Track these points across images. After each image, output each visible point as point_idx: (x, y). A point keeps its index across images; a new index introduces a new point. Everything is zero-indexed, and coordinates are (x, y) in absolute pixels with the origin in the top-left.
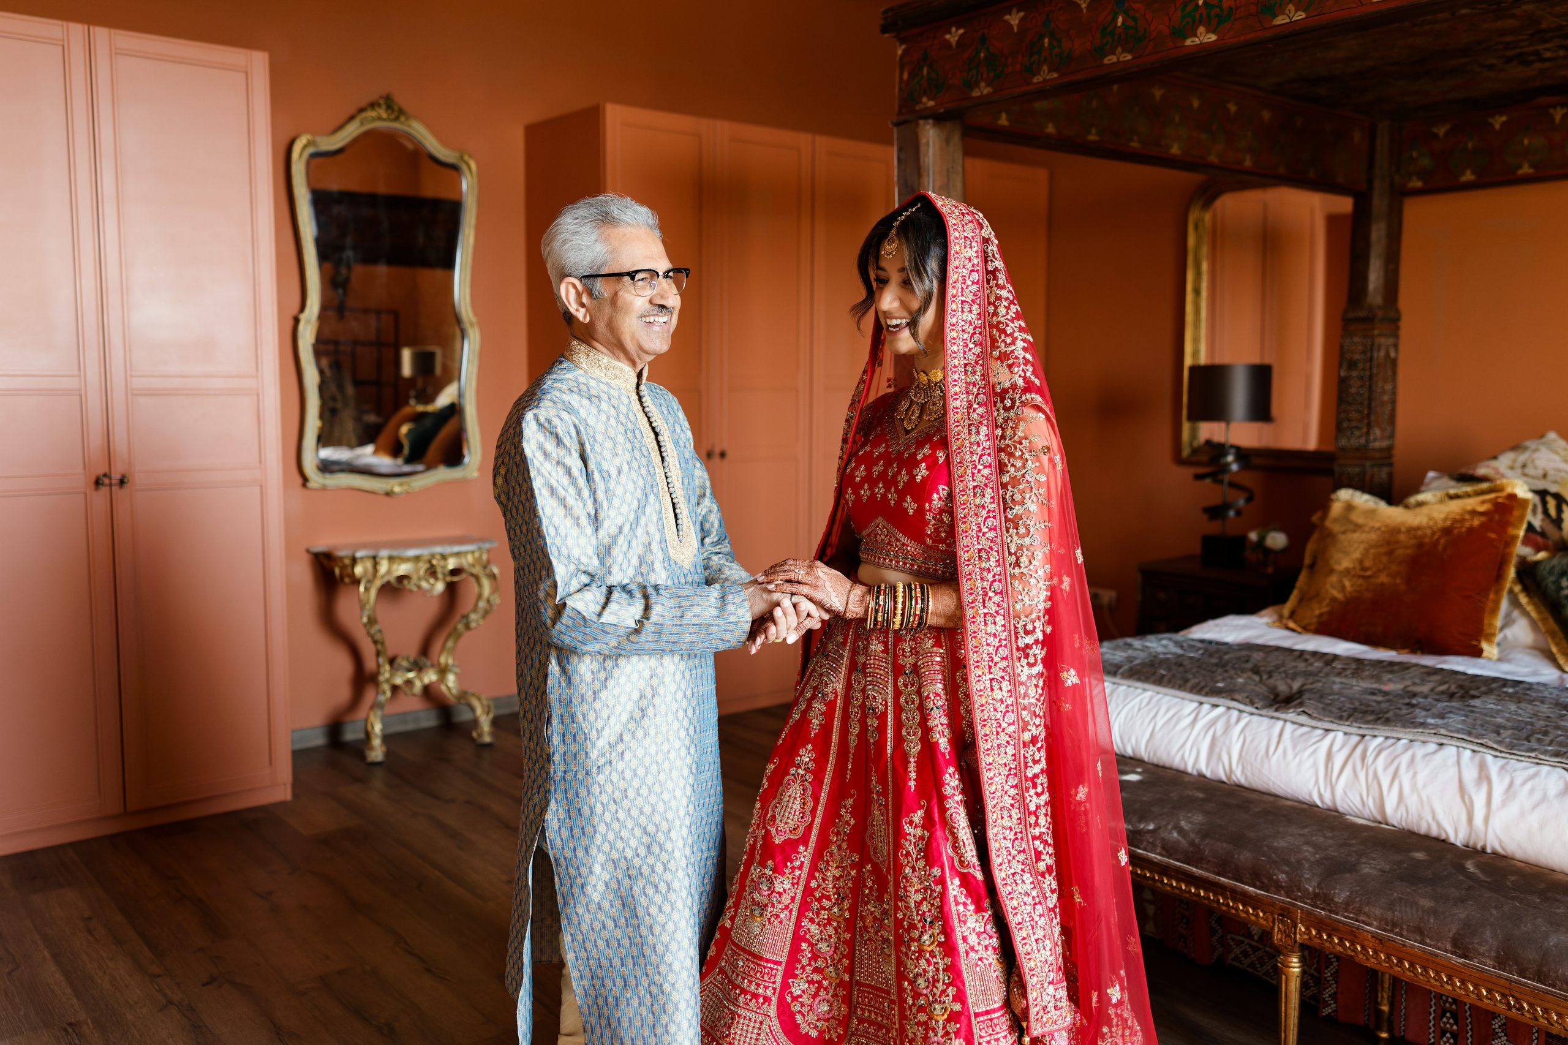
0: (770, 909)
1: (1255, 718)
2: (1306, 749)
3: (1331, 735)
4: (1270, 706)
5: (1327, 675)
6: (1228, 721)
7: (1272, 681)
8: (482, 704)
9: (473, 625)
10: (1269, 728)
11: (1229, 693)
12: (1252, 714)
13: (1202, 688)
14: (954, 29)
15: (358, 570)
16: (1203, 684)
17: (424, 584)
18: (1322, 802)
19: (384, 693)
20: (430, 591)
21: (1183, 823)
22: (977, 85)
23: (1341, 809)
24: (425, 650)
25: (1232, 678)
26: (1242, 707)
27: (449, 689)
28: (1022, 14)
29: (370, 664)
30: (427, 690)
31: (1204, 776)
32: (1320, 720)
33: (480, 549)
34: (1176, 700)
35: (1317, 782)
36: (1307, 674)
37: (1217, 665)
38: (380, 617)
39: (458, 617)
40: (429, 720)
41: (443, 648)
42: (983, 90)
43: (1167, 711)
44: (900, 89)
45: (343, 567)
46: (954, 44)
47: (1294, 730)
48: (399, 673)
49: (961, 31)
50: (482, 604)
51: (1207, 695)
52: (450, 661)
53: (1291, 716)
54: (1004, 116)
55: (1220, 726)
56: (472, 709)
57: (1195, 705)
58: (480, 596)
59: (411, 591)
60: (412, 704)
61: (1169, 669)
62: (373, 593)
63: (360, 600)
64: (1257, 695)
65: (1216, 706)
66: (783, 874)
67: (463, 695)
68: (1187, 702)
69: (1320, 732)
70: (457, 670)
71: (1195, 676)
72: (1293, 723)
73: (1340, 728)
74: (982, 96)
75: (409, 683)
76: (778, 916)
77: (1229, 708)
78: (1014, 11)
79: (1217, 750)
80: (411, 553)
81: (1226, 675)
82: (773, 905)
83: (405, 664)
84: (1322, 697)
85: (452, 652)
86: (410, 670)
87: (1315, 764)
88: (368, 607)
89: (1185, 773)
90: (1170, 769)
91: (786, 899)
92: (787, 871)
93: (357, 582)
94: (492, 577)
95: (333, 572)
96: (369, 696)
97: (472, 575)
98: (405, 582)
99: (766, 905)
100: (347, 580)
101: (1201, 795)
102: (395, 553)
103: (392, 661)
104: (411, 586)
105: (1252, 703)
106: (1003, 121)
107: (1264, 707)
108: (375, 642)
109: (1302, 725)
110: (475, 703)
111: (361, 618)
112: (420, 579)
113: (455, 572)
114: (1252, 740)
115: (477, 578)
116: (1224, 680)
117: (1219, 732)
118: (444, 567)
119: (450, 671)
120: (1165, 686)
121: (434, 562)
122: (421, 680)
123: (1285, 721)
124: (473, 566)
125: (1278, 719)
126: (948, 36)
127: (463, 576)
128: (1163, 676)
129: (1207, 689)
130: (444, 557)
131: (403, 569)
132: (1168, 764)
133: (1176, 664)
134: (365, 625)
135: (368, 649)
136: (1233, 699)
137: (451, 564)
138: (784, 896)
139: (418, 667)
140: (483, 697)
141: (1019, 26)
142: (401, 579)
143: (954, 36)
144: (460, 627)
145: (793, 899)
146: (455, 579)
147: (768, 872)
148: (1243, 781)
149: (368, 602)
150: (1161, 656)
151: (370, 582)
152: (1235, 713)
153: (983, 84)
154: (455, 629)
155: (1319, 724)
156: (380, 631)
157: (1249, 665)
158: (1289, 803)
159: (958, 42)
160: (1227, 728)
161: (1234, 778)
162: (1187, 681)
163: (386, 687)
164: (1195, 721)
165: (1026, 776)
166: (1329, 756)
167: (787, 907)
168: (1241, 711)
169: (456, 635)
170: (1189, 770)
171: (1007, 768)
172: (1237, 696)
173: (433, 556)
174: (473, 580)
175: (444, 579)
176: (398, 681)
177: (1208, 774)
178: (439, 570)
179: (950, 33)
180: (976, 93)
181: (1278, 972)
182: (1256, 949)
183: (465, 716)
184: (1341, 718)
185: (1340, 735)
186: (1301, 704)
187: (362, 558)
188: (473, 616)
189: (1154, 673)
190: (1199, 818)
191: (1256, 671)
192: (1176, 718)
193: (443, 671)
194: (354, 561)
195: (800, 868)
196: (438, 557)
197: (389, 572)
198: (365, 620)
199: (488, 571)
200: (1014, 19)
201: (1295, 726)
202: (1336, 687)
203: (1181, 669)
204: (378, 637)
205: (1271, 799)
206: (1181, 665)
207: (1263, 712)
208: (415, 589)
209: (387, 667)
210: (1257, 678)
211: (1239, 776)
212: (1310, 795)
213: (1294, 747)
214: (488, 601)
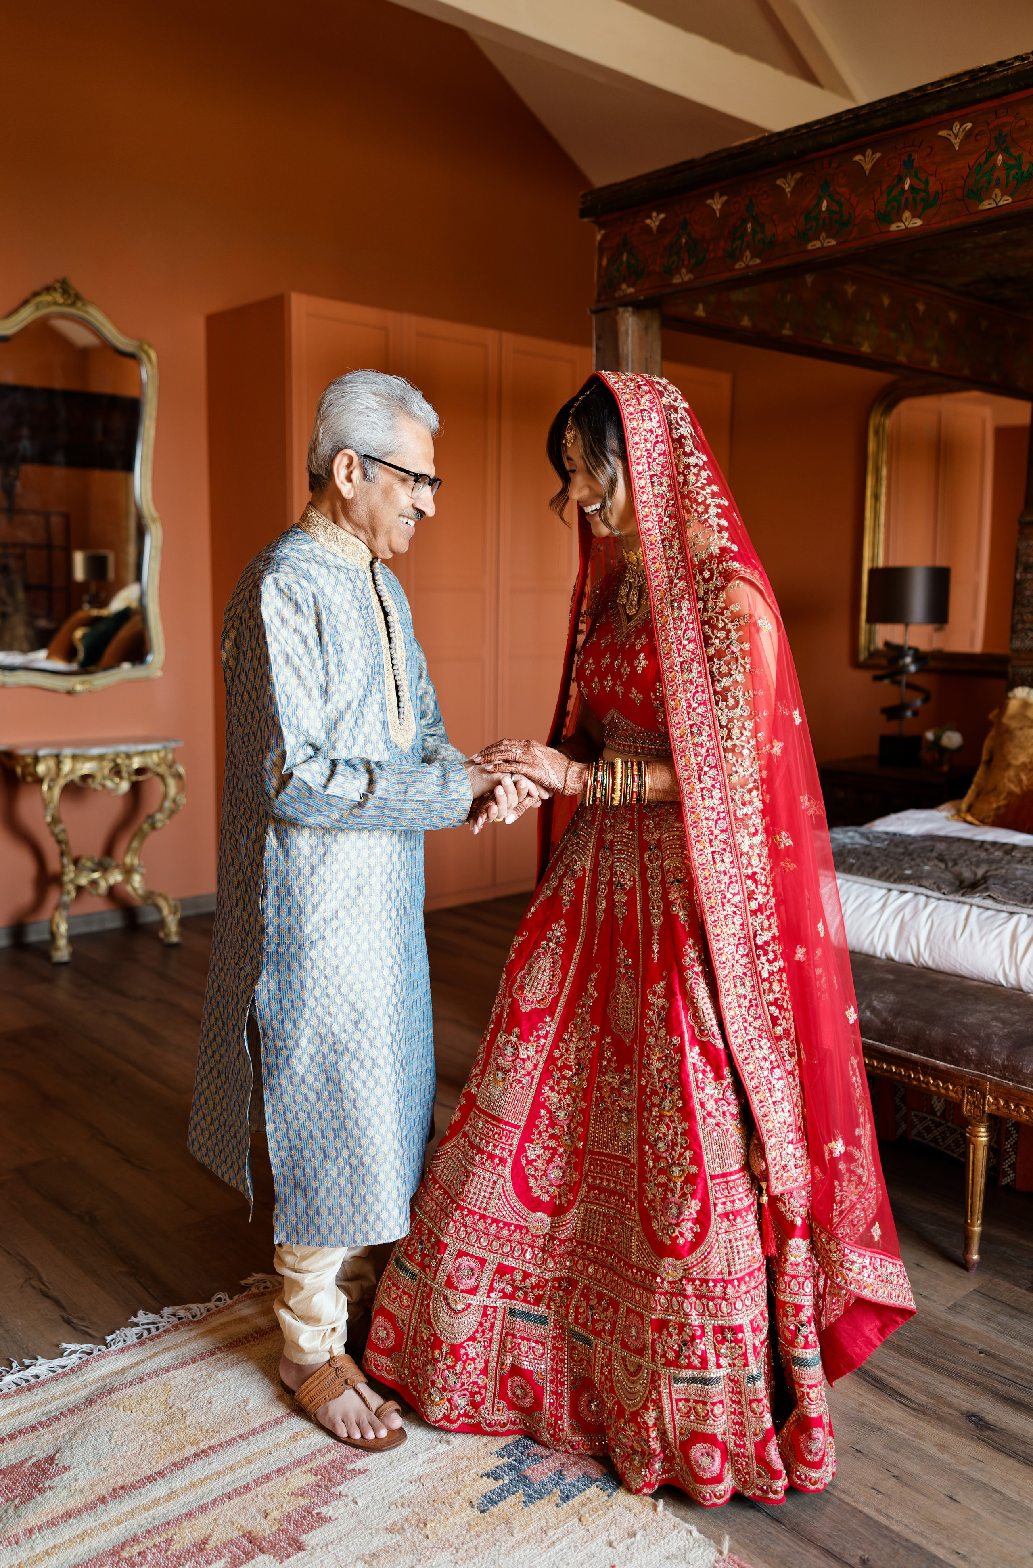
0: (512, 1074)
1: (942, 903)
2: (992, 931)
3: (1016, 918)
4: (956, 891)
5: (1009, 862)
6: (917, 905)
7: (957, 868)
8: (170, 906)
9: (159, 825)
10: (956, 912)
11: (917, 880)
12: (939, 899)
13: (891, 876)
14: (654, 214)
15: (41, 769)
16: (891, 871)
17: (109, 784)
18: (1007, 981)
19: (69, 893)
20: (115, 790)
21: (875, 1003)
22: (678, 271)
23: (1025, 988)
24: (109, 850)
25: (919, 866)
26: (929, 893)
27: (134, 889)
28: (724, 198)
29: (53, 864)
30: (112, 891)
31: (893, 960)
32: (1005, 903)
33: (165, 748)
34: (866, 887)
35: (1002, 962)
36: (990, 862)
37: (903, 854)
38: (63, 816)
39: (142, 817)
40: (114, 921)
41: (128, 849)
42: (684, 276)
43: (857, 897)
44: (599, 276)
45: (25, 766)
46: (655, 229)
47: (980, 914)
48: (85, 873)
49: (662, 216)
50: (168, 804)
51: (895, 882)
52: (136, 862)
53: (977, 900)
54: (701, 306)
55: (908, 911)
56: (159, 909)
57: (884, 891)
58: (165, 796)
59: (95, 790)
60: (96, 905)
61: (858, 858)
62: (57, 792)
63: (43, 800)
64: (944, 881)
65: (903, 892)
66: (528, 1041)
67: (149, 896)
68: (876, 889)
69: (1005, 915)
70: (143, 870)
71: (883, 865)
72: (979, 906)
73: (1024, 910)
74: (683, 283)
75: (94, 883)
76: (520, 1082)
77: (916, 894)
78: (717, 195)
79: (906, 934)
80: (95, 751)
81: (912, 863)
82: (516, 1071)
83: (89, 864)
84: (1005, 882)
85: (137, 852)
86: (94, 871)
87: (1000, 945)
88: (52, 806)
89: (874, 957)
90: (860, 953)
91: (529, 1066)
92: (532, 1039)
93: (39, 781)
94: (178, 776)
95: (14, 771)
96: (53, 897)
97: (158, 774)
98: (90, 781)
99: (509, 1070)
100: (29, 779)
101: (891, 977)
102: (78, 751)
103: (76, 862)
104: (95, 785)
105: (939, 889)
106: (700, 312)
107: (950, 893)
108: (59, 842)
109: (988, 909)
110: (162, 903)
111: (44, 816)
112: (104, 778)
113: (140, 771)
114: (940, 924)
115: (162, 777)
116: (911, 867)
117: (907, 917)
118: (129, 766)
119: (137, 872)
120: (854, 874)
121: (119, 761)
122: (106, 880)
123: (971, 905)
124: (158, 765)
125: (964, 903)
126: (648, 221)
127: (149, 775)
128: (853, 865)
129: (895, 876)
130: (129, 756)
131: (86, 768)
132: (857, 950)
133: (864, 853)
134: (49, 824)
135: (51, 849)
136: (920, 886)
137: (136, 763)
138: (528, 1062)
139: (102, 867)
140: (170, 897)
141: (721, 210)
142: (85, 778)
143: (654, 221)
144: (146, 827)
145: (536, 1066)
146: (141, 778)
147: (514, 1039)
148: (930, 963)
149: (51, 801)
150: (849, 846)
151: (53, 780)
152: (923, 899)
153: (684, 271)
154: (140, 829)
155: (1004, 907)
156: (64, 831)
157: (934, 854)
158: (975, 983)
159: (659, 227)
160: (915, 913)
161: (921, 960)
162: (876, 868)
163: (71, 887)
164: (884, 906)
165: (756, 945)
166: (1014, 938)
167: (529, 1074)
168: (928, 897)
169: (141, 835)
170: (878, 954)
171: (737, 938)
172: (925, 883)
173: (117, 755)
174: (158, 780)
175: (129, 779)
176: (83, 881)
177: (897, 958)
178: (124, 770)
179: (650, 217)
180: (676, 280)
181: (965, 1143)
182: (940, 1125)
183: (149, 917)
184: (1025, 901)
185: (1024, 917)
186: (987, 889)
187: (45, 757)
188: (159, 816)
189: (844, 862)
190: (890, 998)
191: (941, 858)
192: (865, 905)
193: (128, 872)
194: (37, 759)
195: (545, 1037)
196: (123, 756)
197: (72, 771)
198: (49, 819)
199: (174, 770)
200: (717, 204)
201: (981, 910)
202: (1019, 873)
203: (869, 858)
204: (62, 837)
205: (958, 979)
206: (869, 854)
207: (950, 897)
208: (99, 788)
209: (72, 867)
210: (943, 866)
211: (927, 959)
212: (996, 976)
213: (980, 930)
214: (174, 801)
